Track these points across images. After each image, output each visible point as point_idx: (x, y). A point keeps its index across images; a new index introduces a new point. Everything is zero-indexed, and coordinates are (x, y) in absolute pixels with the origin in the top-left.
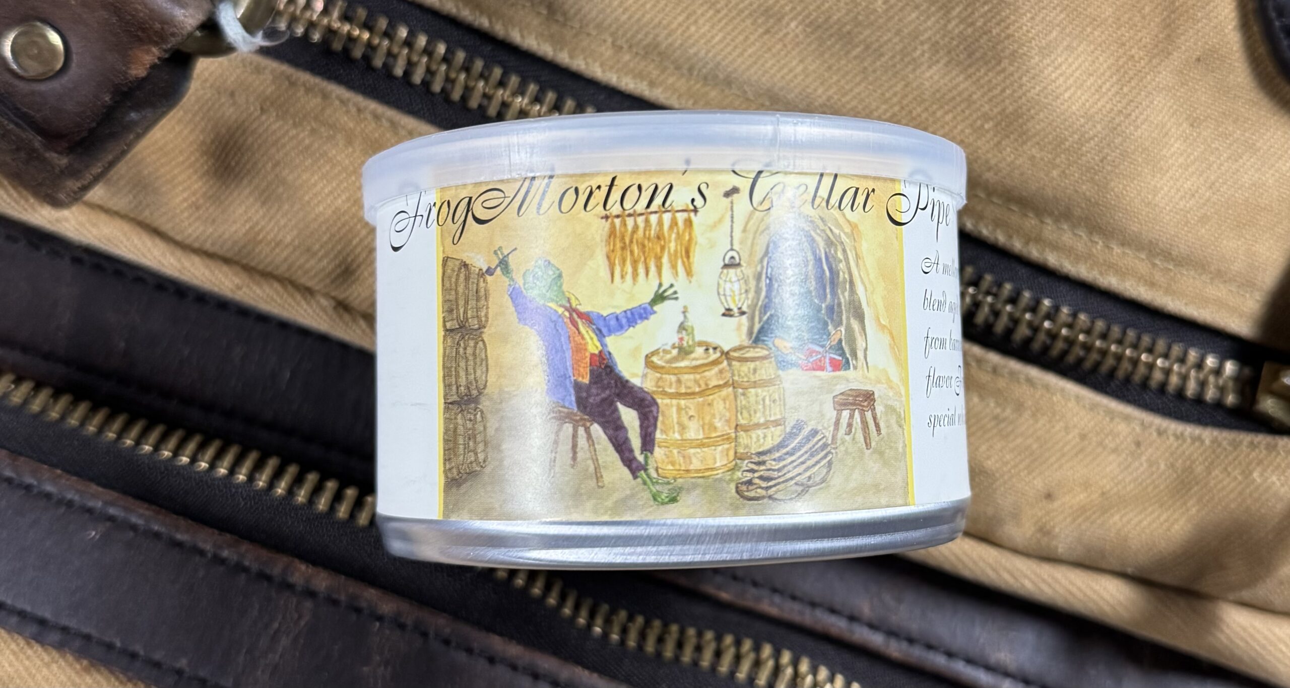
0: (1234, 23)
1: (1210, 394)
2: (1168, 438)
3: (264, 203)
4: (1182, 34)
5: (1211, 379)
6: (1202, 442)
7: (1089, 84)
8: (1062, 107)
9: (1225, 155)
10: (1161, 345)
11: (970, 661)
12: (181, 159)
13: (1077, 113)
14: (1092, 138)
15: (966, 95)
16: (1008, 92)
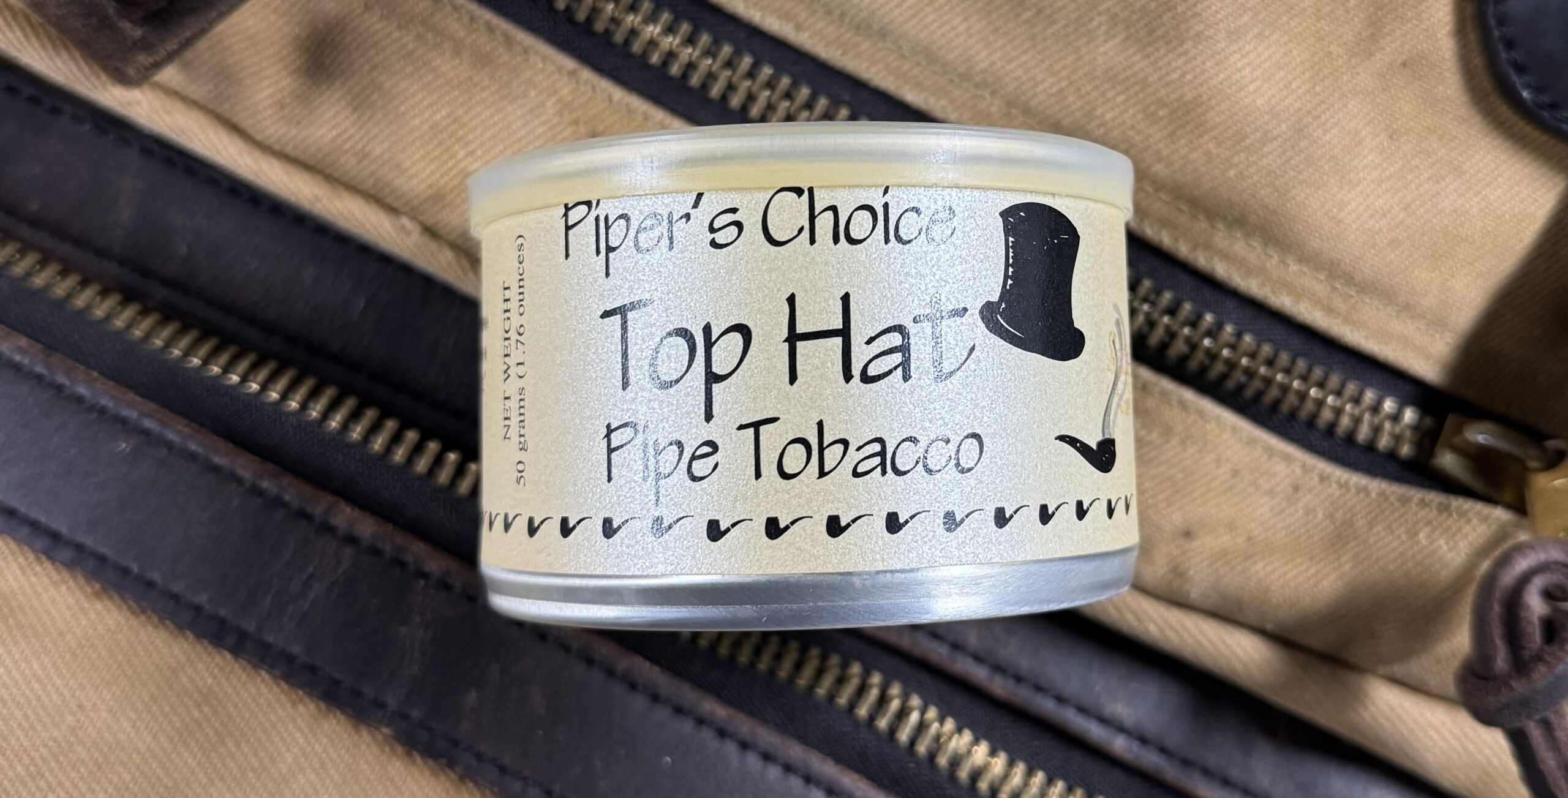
0: (1448, 28)
1: (1384, 442)
2: (1330, 486)
3: (355, 109)
4: (1388, 34)
5: (1387, 425)
6: (1368, 493)
7: (1277, 78)
8: (1246, 100)
9: (1426, 175)
10: (1334, 380)
11: (1082, 710)
12: (271, 51)
13: (1262, 109)
14: (1275, 139)
15: (1141, 76)
16: (1189, 77)
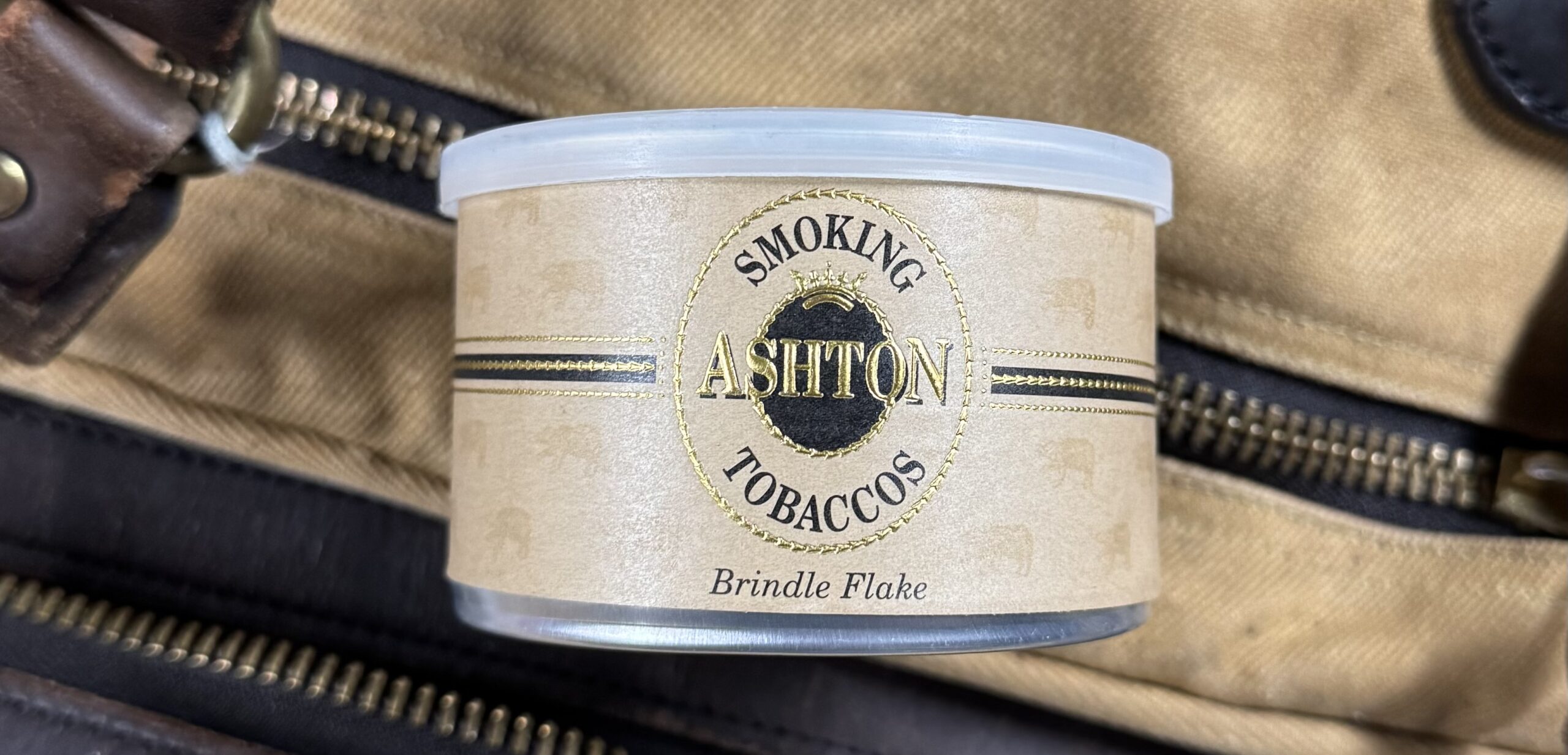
1: (1440, 493)
2: (1392, 551)
4: (1366, 63)
5: (1440, 474)
6: (1434, 553)
7: (1256, 131)
8: (1227, 161)
9: (1432, 204)
12: (177, 294)
13: (1246, 167)
14: (1266, 196)
